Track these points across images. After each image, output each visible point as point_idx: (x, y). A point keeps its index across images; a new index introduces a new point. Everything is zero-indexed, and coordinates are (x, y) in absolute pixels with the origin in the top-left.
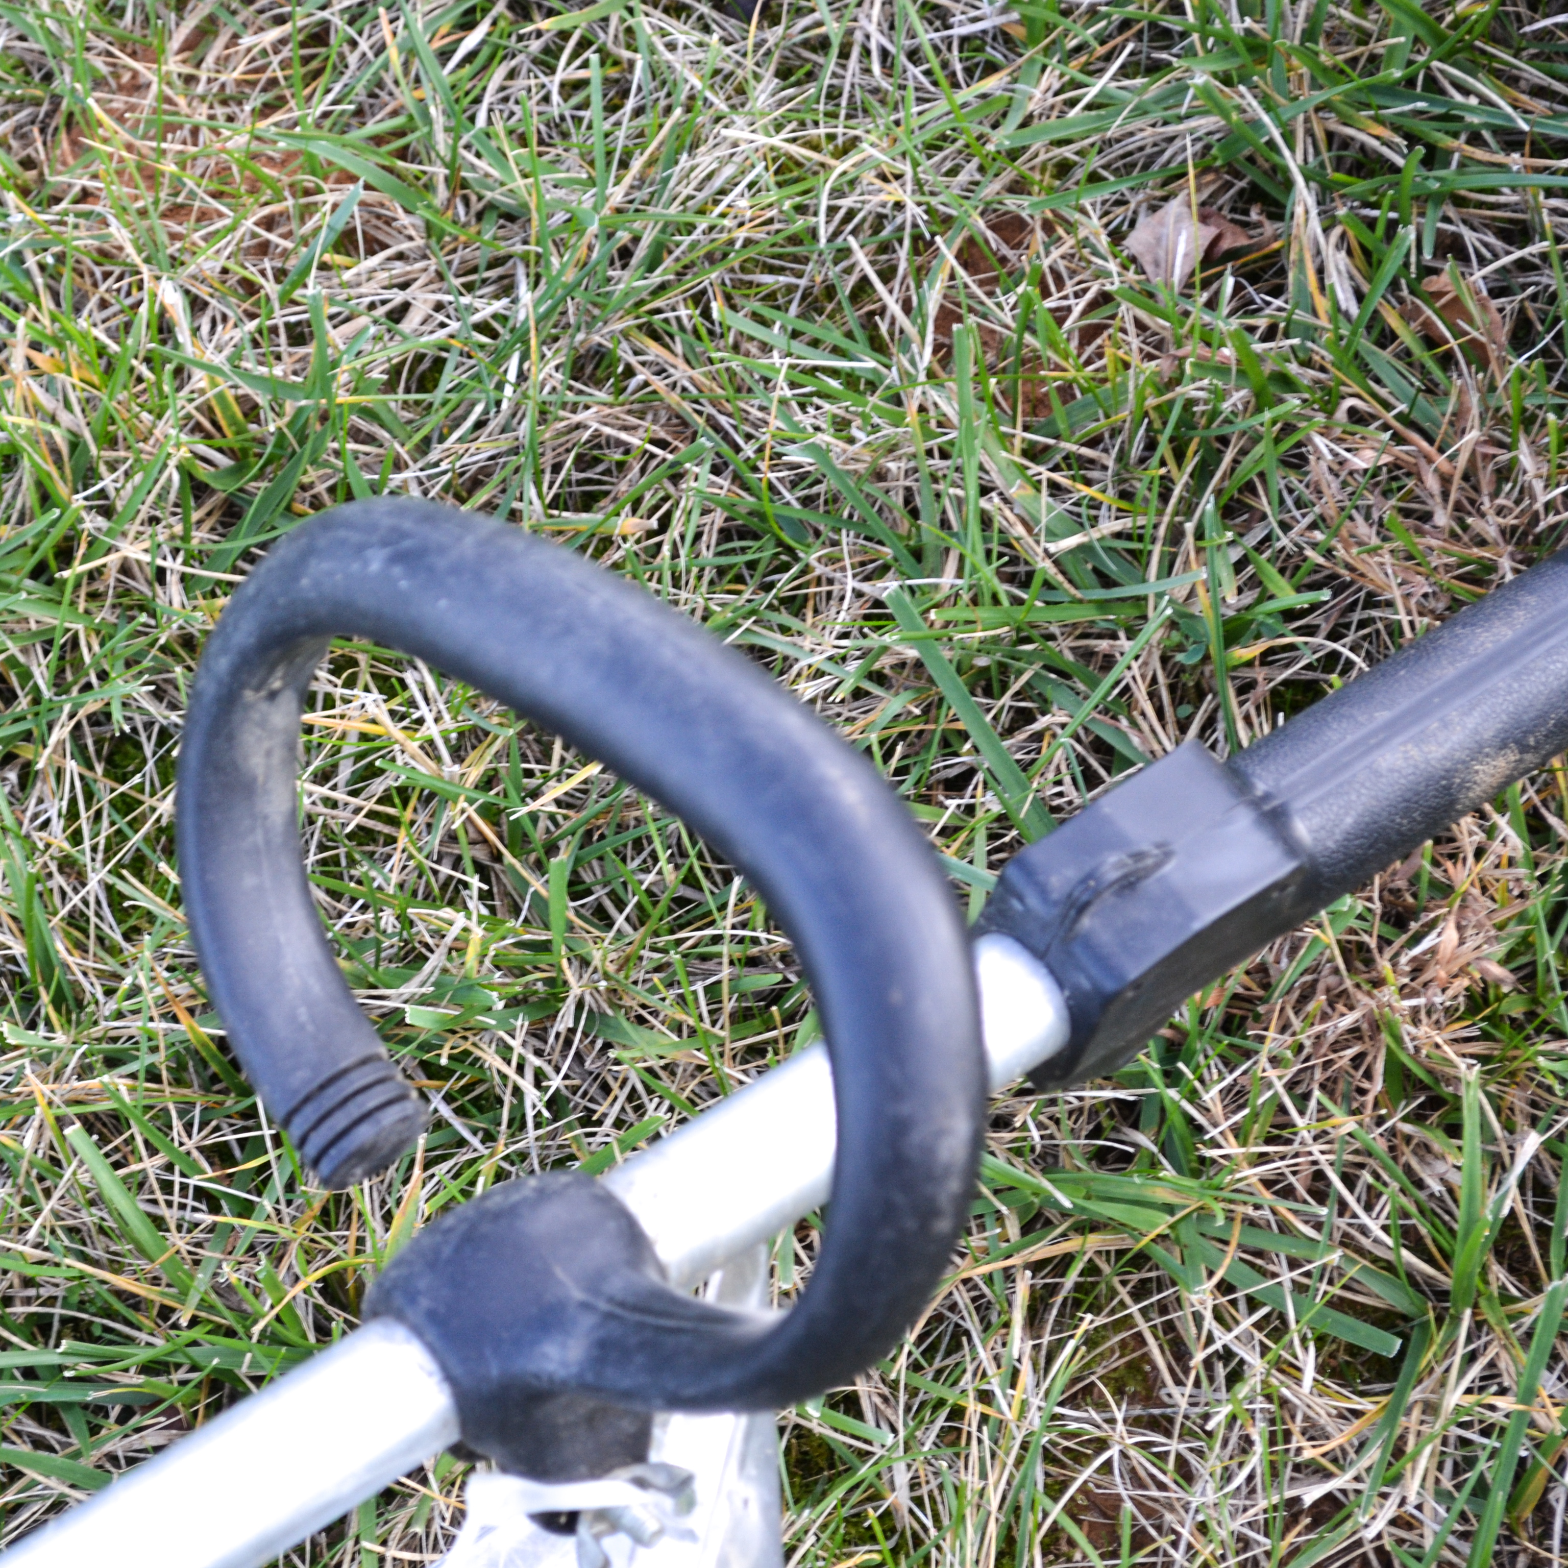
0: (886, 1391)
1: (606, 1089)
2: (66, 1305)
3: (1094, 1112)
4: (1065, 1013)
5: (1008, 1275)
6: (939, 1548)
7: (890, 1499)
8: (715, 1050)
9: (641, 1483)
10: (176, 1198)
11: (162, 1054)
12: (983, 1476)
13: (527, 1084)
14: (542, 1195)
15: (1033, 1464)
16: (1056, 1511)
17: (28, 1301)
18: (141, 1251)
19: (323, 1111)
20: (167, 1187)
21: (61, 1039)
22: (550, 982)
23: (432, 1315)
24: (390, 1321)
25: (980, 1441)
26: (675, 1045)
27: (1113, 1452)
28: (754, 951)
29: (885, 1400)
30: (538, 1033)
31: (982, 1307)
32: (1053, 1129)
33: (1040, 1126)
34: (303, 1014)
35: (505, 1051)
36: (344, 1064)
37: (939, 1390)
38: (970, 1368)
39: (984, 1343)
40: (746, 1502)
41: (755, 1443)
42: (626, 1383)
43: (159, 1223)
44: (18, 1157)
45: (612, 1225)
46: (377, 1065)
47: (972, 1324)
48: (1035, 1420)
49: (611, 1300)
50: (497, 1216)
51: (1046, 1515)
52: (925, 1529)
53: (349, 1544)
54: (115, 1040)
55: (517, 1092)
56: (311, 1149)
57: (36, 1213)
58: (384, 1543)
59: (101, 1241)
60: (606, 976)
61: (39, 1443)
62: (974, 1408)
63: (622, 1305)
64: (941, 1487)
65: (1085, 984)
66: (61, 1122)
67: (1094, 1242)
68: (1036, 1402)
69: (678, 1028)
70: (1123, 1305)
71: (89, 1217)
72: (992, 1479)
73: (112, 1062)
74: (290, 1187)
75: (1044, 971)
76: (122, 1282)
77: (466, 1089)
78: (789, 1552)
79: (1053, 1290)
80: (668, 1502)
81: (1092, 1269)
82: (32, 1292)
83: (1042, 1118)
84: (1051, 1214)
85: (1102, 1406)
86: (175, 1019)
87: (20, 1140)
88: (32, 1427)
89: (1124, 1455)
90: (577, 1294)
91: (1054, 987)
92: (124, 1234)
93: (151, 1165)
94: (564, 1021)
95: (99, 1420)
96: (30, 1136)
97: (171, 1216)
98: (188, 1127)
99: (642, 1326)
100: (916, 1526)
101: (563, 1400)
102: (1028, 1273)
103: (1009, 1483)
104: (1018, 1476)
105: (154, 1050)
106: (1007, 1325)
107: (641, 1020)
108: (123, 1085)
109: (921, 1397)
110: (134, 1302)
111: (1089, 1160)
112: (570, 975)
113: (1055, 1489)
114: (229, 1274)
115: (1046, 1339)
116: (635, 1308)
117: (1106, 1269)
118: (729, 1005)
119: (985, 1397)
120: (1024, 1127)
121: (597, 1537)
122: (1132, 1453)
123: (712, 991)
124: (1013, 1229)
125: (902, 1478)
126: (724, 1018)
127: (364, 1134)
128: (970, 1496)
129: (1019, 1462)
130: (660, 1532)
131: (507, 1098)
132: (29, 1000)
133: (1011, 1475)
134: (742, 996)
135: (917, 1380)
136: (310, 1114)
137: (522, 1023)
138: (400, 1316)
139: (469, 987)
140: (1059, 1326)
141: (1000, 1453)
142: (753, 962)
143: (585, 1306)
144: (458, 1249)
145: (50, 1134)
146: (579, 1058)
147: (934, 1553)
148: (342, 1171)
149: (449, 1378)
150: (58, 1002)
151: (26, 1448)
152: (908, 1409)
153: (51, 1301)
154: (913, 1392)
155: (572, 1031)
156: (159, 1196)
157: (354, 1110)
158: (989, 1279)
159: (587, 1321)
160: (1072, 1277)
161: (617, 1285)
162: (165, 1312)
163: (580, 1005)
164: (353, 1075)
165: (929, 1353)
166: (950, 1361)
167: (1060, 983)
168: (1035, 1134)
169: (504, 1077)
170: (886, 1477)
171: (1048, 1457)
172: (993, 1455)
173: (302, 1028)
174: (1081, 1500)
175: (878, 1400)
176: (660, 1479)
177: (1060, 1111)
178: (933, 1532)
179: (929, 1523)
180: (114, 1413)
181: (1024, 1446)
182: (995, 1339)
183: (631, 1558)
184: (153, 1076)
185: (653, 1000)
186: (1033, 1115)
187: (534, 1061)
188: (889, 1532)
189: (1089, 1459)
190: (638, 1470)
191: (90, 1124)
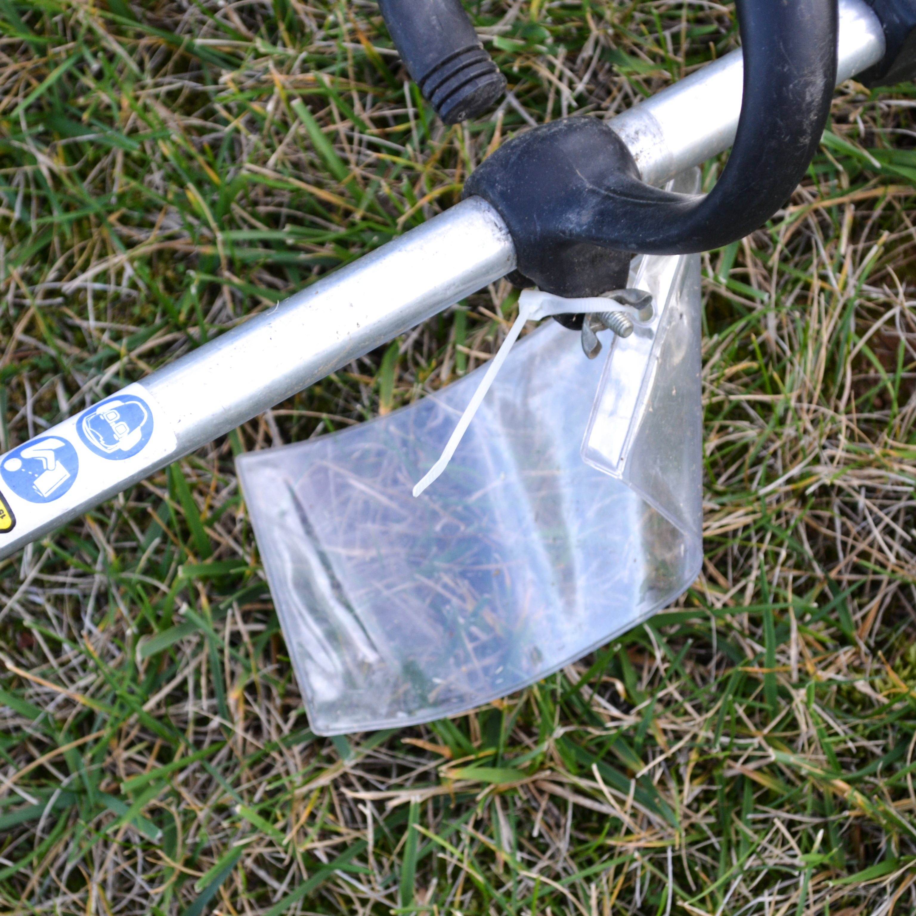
0: (765, 273)
1: (609, 92)
2: (289, 206)
3: (896, 115)
4: (883, 38)
5: (841, 208)
6: (792, 363)
7: (765, 335)
8: (675, 70)
9: (621, 301)
10: (355, 147)
11: (350, 62)
12: (820, 321)
13: (564, 87)
14: (571, 129)
15: (849, 316)
16: (861, 343)
17: (267, 204)
18: (334, 177)
19: (444, 77)
20: (350, 140)
21: (291, 51)
22: (579, 29)
23: (503, 194)
24: (479, 198)
25: (819, 303)
26: (652, 68)
27: (896, 311)
28: (701, 14)
29: (765, 278)
30: (571, 59)
31: (824, 227)
32: (871, 123)
33: (865, 122)
34: (434, 20)
35: (551, 67)
36: (457, 51)
37: (797, 273)
38: (815, 261)
39: (825, 247)
40: (681, 316)
41: (688, 282)
42: (615, 235)
43: (346, 162)
44: (264, 119)
45: (611, 147)
46: (477, 52)
47: (818, 237)
48: (851, 292)
49: (608, 189)
50: (544, 139)
51: (855, 345)
52: (784, 352)
53: (449, 347)
54: (323, 53)
55: (558, 92)
56: (436, 100)
57: (273, 151)
58: (470, 347)
59: (311, 171)
60: (614, 26)
61: (271, 286)
62: (816, 284)
63: (614, 192)
64: (795, 330)
65: (897, 20)
66: (290, 98)
67: (892, 190)
68: (852, 282)
69: (654, 57)
70: (907, 228)
71: (305, 156)
72: (825, 323)
73: (321, 66)
74: (423, 142)
75: (872, 12)
76: (324, 194)
77: (528, 91)
78: (704, 363)
79: (866, 218)
80: (635, 312)
81: (890, 207)
82: (269, 199)
83: (867, 118)
84: (868, 173)
85: (892, 286)
86: (358, 42)
87: (264, 108)
88: (267, 277)
89: (902, 314)
90: (589, 186)
91: (878, 22)
92: (325, 167)
93: (342, 127)
94: (588, 51)
95: (306, 274)
96: (270, 106)
97: (352, 158)
98: (364, 106)
99: (626, 203)
100: (779, 351)
101: (577, 247)
102: (852, 207)
103: (835, 328)
104: (840, 324)
105: (345, 59)
106: (838, 238)
107: (633, 54)
108: (326, 79)
109: (786, 277)
110: (329, 206)
111: (891, 143)
112: (592, 24)
113: (860, 332)
114: (385, 190)
115: (861, 246)
116: (622, 194)
117: (898, 206)
118: (685, 45)
119: (824, 278)
120: (855, 122)
121: (594, 331)
122: (908, 312)
123: (676, 37)
124: (845, 182)
125: (772, 322)
126: (682, 53)
127: (468, 91)
128: (811, 333)
129: (841, 316)
130: (631, 329)
131: (552, 96)
132: (272, 30)
133: (836, 324)
134: (693, 42)
135: (785, 267)
136: (436, 78)
137: (562, 51)
138: (484, 196)
139: (532, 27)
140: (869, 238)
141: (831, 310)
142: (700, 21)
143: (593, 192)
144: (519, 157)
145: (283, 105)
146: (595, 75)
147: (789, 366)
148: (454, 113)
149: (511, 232)
150: (290, 29)
151: (263, 287)
152: (778, 284)
153: (280, 205)
154: (781, 274)
155: (591, 58)
156: (346, 146)
157: (462, 77)
158: (829, 210)
159: (594, 200)
160: (877, 212)
161: (611, 181)
162: (347, 213)
163: (597, 43)
164: (462, 57)
165: (793, 252)
166: (805, 257)
167: (882, 22)
168: (861, 126)
169: (550, 83)
170: (763, 322)
171: (858, 315)
172: (826, 312)
173: (433, 27)
174: (876, 340)
175: (761, 279)
176: (632, 299)
177: (877, 114)
178: (789, 353)
179: (786, 347)
180: (316, 269)
181: (844, 307)
182: (831, 245)
183: (613, 343)
184: (344, 74)
185: (640, 40)
186: (861, 116)
187: (568, 73)
188: (764, 353)
189: (881, 315)
190: (619, 293)
191: (307, 100)
